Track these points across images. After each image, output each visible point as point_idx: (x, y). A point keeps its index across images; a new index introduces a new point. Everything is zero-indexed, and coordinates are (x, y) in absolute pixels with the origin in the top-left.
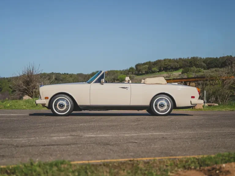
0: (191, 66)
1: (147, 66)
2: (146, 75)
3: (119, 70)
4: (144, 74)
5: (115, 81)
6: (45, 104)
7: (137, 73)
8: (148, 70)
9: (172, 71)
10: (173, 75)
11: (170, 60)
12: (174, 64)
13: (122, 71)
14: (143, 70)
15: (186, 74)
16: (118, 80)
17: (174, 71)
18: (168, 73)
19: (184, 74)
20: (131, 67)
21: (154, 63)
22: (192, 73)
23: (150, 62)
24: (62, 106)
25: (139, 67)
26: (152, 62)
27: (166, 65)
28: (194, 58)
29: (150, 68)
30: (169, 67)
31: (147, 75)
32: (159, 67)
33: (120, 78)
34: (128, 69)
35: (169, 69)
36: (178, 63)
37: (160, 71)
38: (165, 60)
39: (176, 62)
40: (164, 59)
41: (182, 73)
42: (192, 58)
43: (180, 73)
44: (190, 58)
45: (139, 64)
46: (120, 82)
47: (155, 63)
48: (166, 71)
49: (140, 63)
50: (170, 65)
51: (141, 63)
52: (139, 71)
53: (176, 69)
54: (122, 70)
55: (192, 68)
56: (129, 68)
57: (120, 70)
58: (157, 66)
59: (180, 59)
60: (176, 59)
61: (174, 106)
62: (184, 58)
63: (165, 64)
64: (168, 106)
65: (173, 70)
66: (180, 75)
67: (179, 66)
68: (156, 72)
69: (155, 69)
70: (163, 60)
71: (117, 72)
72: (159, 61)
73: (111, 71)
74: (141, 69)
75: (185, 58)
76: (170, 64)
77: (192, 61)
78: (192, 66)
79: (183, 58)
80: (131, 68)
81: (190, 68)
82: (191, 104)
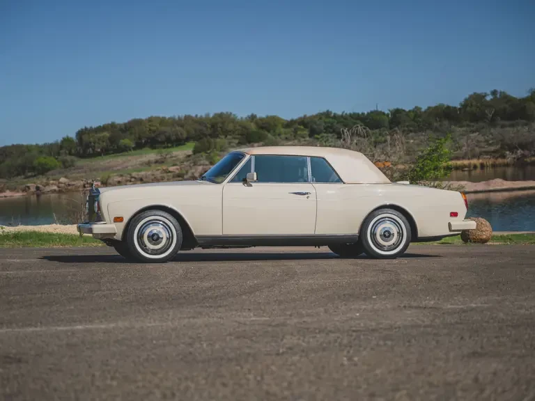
0: (214, 135)
1: (107, 134)
2: (104, 157)
3: (34, 144)
4: (99, 154)
5: (27, 171)
6: (115, 234)
7: (81, 152)
8: (109, 144)
9: (168, 147)
10: (172, 157)
11: (163, 121)
12: (173, 129)
13: (42, 147)
14: (97, 145)
15: (203, 154)
16: (33, 169)
17: (172, 147)
18: (161, 153)
19: (198, 155)
20: (65, 136)
21: (123, 127)
22: (218, 152)
23: (113, 126)
24: (155, 237)
25: (85, 138)
26: (120, 125)
27: (154, 132)
28: (221, 115)
29: (112, 140)
30: (162, 138)
31: (108, 156)
32: (137, 136)
33: (40, 164)
34: (59, 141)
35: (162, 143)
36: (182, 126)
37: (139, 146)
38: (150, 120)
39: (178, 125)
40: (149, 118)
41: (195, 152)
42: (215, 114)
43: (190, 152)
44: (211, 116)
45: (86, 129)
46: (39, 174)
47: (126, 127)
48: (153, 147)
49: (88, 127)
50: (165, 132)
51: (91, 127)
52: (88, 146)
53: (179, 142)
54: (41, 143)
55: (218, 140)
56: (60, 139)
57: (37, 145)
58: (131, 134)
59: (187, 118)
60: (179, 117)
61: (414, 236)
62: (197, 116)
63: (150, 130)
64: (400, 234)
65: (170, 145)
66: (189, 156)
67: (185, 136)
68: (130, 150)
69: (127, 141)
70: (146, 120)
71: (29, 148)
72: (137, 123)
73: (13, 145)
74: (90, 143)
75: (199, 116)
76: (163, 129)
77: (217, 124)
78: (217, 136)
79: (194, 115)
80: (67, 140)
81: (212, 140)
82: (450, 230)
